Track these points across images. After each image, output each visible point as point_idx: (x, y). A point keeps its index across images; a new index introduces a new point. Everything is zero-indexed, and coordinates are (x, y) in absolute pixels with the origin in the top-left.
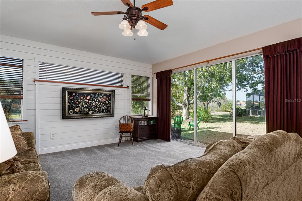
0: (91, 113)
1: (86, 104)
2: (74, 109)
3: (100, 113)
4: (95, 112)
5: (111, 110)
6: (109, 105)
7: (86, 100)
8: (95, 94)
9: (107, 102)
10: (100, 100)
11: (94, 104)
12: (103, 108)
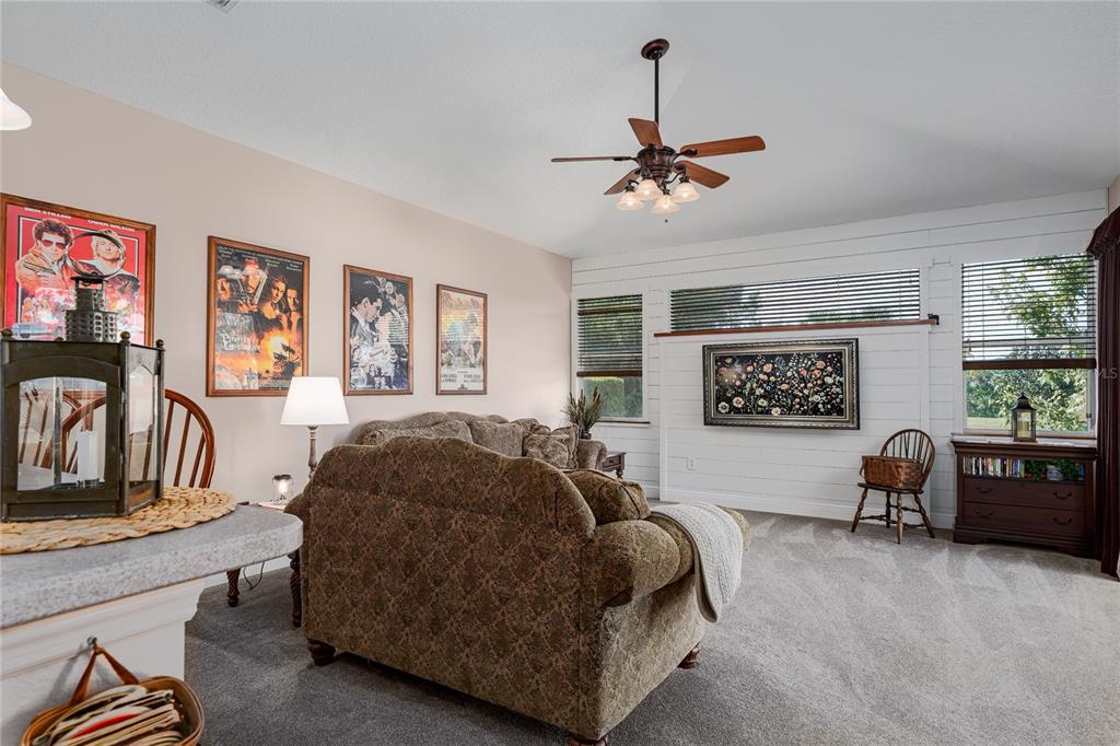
0: (776, 411)
1: (761, 386)
2: (729, 401)
3: (804, 413)
4: (790, 409)
5: (846, 406)
6: (836, 389)
7: (761, 376)
8: (787, 357)
9: (829, 380)
10: (804, 373)
11: (784, 387)
12: (816, 398)
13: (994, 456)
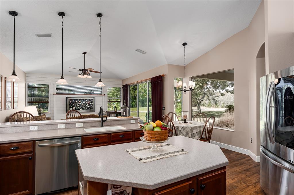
0: (81, 109)
1: (78, 105)
2: (72, 108)
3: (86, 109)
4: (84, 109)
5: (93, 108)
6: (92, 105)
7: (78, 103)
8: (83, 100)
9: (90, 104)
10: (86, 102)
11: (83, 105)
12: (88, 107)
13: (113, 114)
